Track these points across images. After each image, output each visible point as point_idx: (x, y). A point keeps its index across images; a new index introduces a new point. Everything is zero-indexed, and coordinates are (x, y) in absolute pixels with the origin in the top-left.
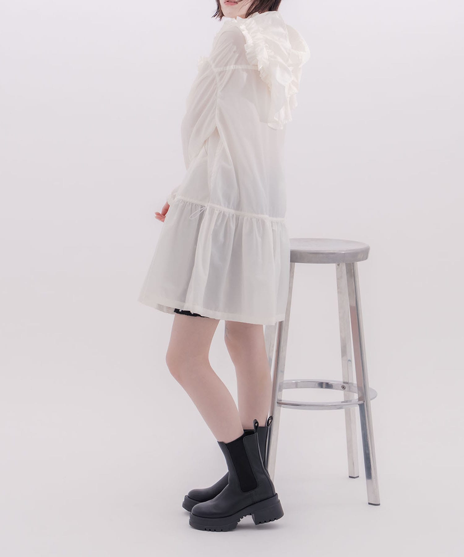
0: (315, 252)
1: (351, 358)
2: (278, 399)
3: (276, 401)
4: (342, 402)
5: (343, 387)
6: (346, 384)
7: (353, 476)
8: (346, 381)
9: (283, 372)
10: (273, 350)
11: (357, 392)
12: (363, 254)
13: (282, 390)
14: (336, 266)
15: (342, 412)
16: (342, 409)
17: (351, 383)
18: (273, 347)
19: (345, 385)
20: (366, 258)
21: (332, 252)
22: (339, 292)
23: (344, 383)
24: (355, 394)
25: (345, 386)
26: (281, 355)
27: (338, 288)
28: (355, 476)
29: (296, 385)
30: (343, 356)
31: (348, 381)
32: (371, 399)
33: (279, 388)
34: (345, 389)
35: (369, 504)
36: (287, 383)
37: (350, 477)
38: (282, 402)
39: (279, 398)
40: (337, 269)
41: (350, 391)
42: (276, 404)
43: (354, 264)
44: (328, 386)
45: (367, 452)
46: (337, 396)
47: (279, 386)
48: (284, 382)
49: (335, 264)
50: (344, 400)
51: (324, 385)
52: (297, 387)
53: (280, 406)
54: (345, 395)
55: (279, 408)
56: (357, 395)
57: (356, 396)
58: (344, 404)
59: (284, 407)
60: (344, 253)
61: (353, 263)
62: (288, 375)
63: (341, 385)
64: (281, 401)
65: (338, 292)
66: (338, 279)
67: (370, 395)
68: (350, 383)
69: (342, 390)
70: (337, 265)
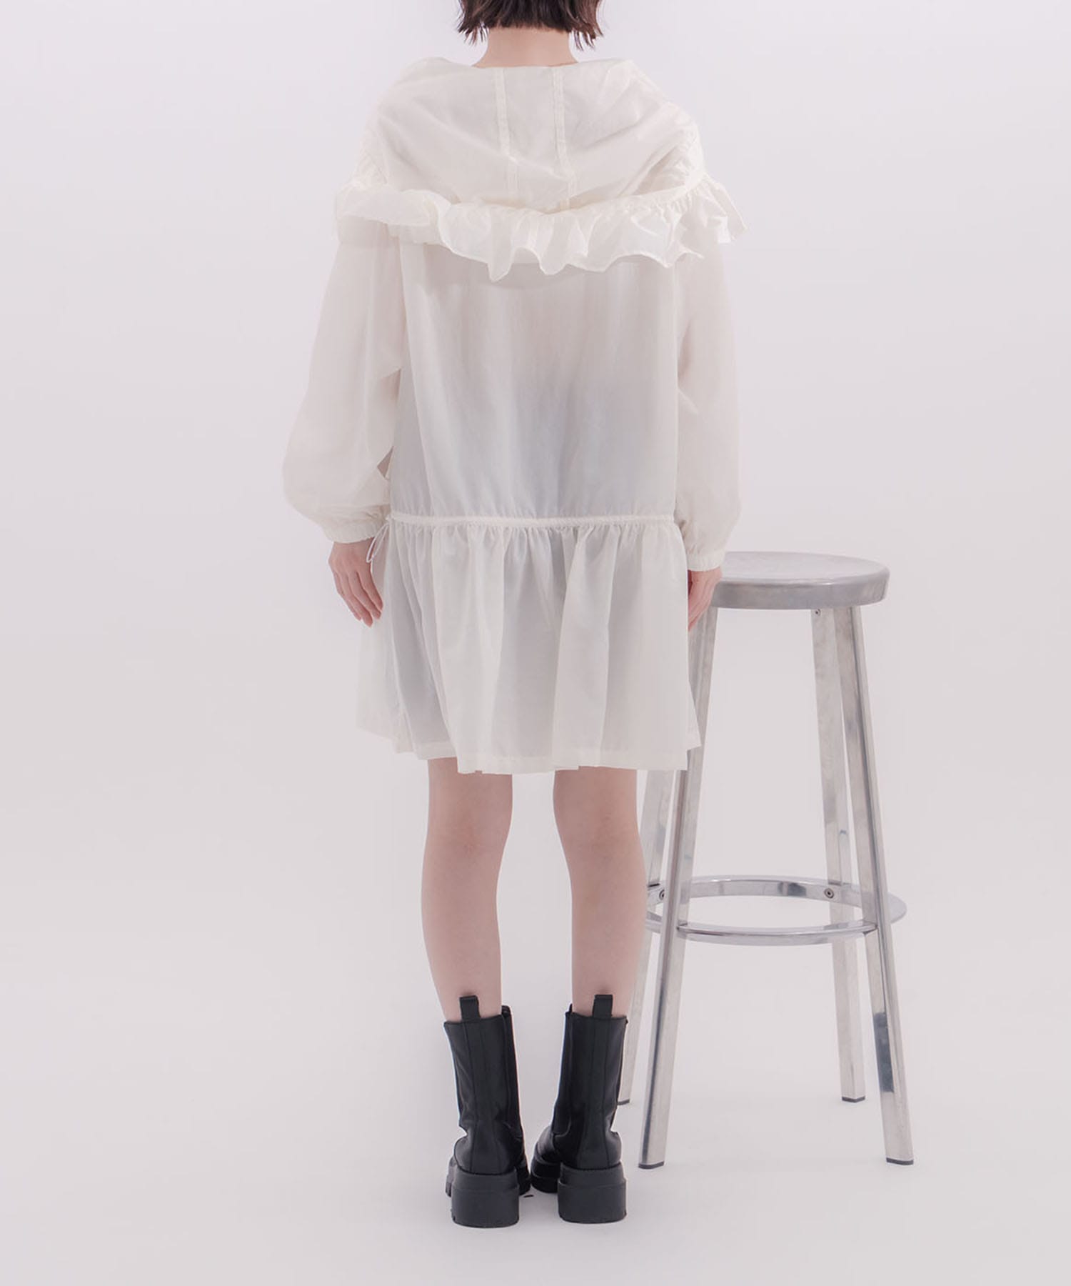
0: (764, 583)
1: (848, 828)
2: (679, 921)
3: (675, 925)
4: (827, 927)
5: (829, 893)
6: (836, 886)
7: (851, 1097)
8: (835, 878)
9: (690, 858)
10: (667, 809)
11: (860, 905)
12: (874, 588)
13: (688, 901)
14: (812, 616)
15: (827, 948)
16: (826, 942)
17: (848, 884)
18: (668, 801)
19: (832, 887)
20: (882, 598)
21: (801, 582)
22: (820, 675)
23: (831, 883)
24: (856, 908)
25: (833, 890)
26: (686, 819)
27: (817, 666)
28: (856, 1098)
29: (721, 888)
30: (827, 822)
31: (838, 880)
32: (894, 921)
33: (682, 896)
34: (832, 897)
35: (889, 1160)
36: (700, 884)
37: (844, 1099)
38: (690, 927)
39: (680, 918)
40: (814, 622)
41: (844, 901)
42: (675, 931)
43: (853, 610)
44: (795, 889)
45: (884, 1041)
46: (815, 913)
47: (682, 891)
48: (693, 882)
49: (809, 611)
50: (829, 923)
51: (785, 889)
52: (722, 893)
53: (685, 937)
54: (832, 910)
55: (682, 940)
56: (860, 910)
57: (858, 914)
58: (829, 933)
59: (692, 939)
60: (831, 586)
61: (851, 608)
62: (703, 866)
63: (824, 889)
64: (686, 924)
65: (817, 674)
66: (816, 645)
67: (890, 910)
68: (845, 884)
69: (826, 900)
70: (815, 613)
